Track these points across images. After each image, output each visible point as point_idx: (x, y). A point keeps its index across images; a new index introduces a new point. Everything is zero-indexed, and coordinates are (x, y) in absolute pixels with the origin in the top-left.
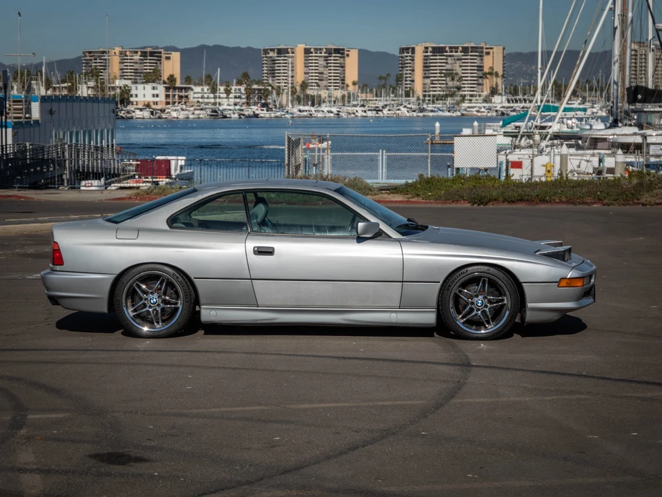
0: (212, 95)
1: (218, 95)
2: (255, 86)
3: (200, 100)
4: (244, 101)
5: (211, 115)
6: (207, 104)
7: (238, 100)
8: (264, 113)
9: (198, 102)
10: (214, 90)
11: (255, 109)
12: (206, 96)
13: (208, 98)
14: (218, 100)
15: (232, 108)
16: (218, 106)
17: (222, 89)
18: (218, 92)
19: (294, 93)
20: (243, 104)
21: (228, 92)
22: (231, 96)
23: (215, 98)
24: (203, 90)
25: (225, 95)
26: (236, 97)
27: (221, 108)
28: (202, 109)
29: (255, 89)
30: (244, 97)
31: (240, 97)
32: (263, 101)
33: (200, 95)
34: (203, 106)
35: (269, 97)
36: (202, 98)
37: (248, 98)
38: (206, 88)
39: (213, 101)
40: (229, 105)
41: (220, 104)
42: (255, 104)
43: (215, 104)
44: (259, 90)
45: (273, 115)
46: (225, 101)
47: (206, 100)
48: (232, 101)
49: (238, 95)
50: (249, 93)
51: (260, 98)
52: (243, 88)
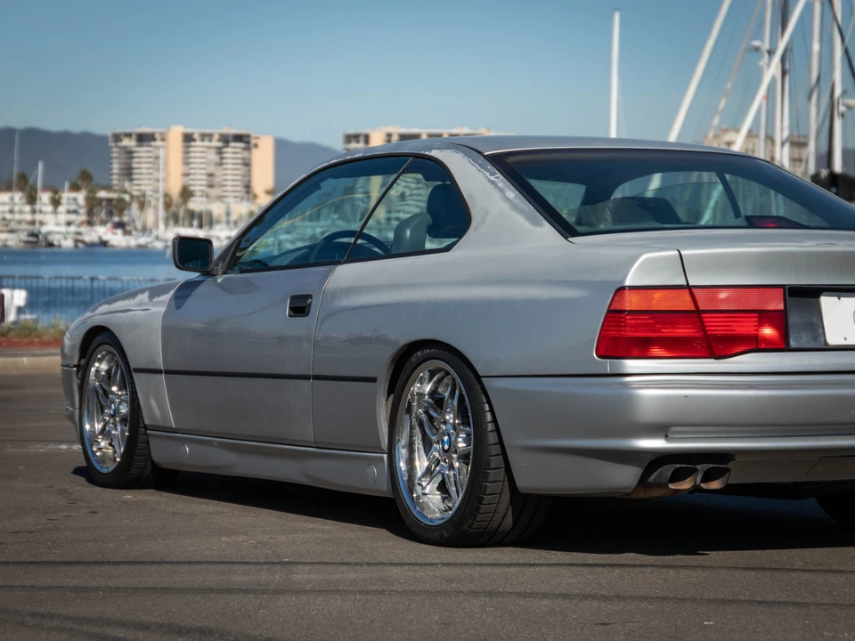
0: (27, 208)
1: (38, 207)
2: (102, 194)
3: (8, 216)
4: (83, 218)
5: (27, 242)
6: (20, 222)
7: (72, 217)
8: (117, 239)
9: (4, 219)
10: (32, 200)
11: (102, 232)
12: (16, 208)
13: (21, 212)
14: (38, 217)
15: (63, 229)
16: (37, 225)
17: (45, 197)
18: (38, 202)
19: (168, 205)
20: (81, 224)
21: (56, 203)
22: (62, 209)
23: (34, 212)
24: (12, 199)
25: (50, 208)
26: (69, 212)
27: (44, 230)
28: (11, 231)
29: (101, 200)
30: (83, 211)
31: (75, 212)
32: (116, 219)
33: (7, 208)
34: (13, 226)
35: (126, 212)
36: (11, 211)
37: (90, 213)
38: (18, 196)
39: (29, 217)
40: (58, 224)
41: (42, 223)
42: (103, 223)
43: (33, 223)
44: (109, 201)
45: (132, 241)
46: (49, 218)
47: (17, 217)
48: (63, 218)
49: (73, 207)
50: (93, 205)
51: (110, 214)
52: (81, 197)
